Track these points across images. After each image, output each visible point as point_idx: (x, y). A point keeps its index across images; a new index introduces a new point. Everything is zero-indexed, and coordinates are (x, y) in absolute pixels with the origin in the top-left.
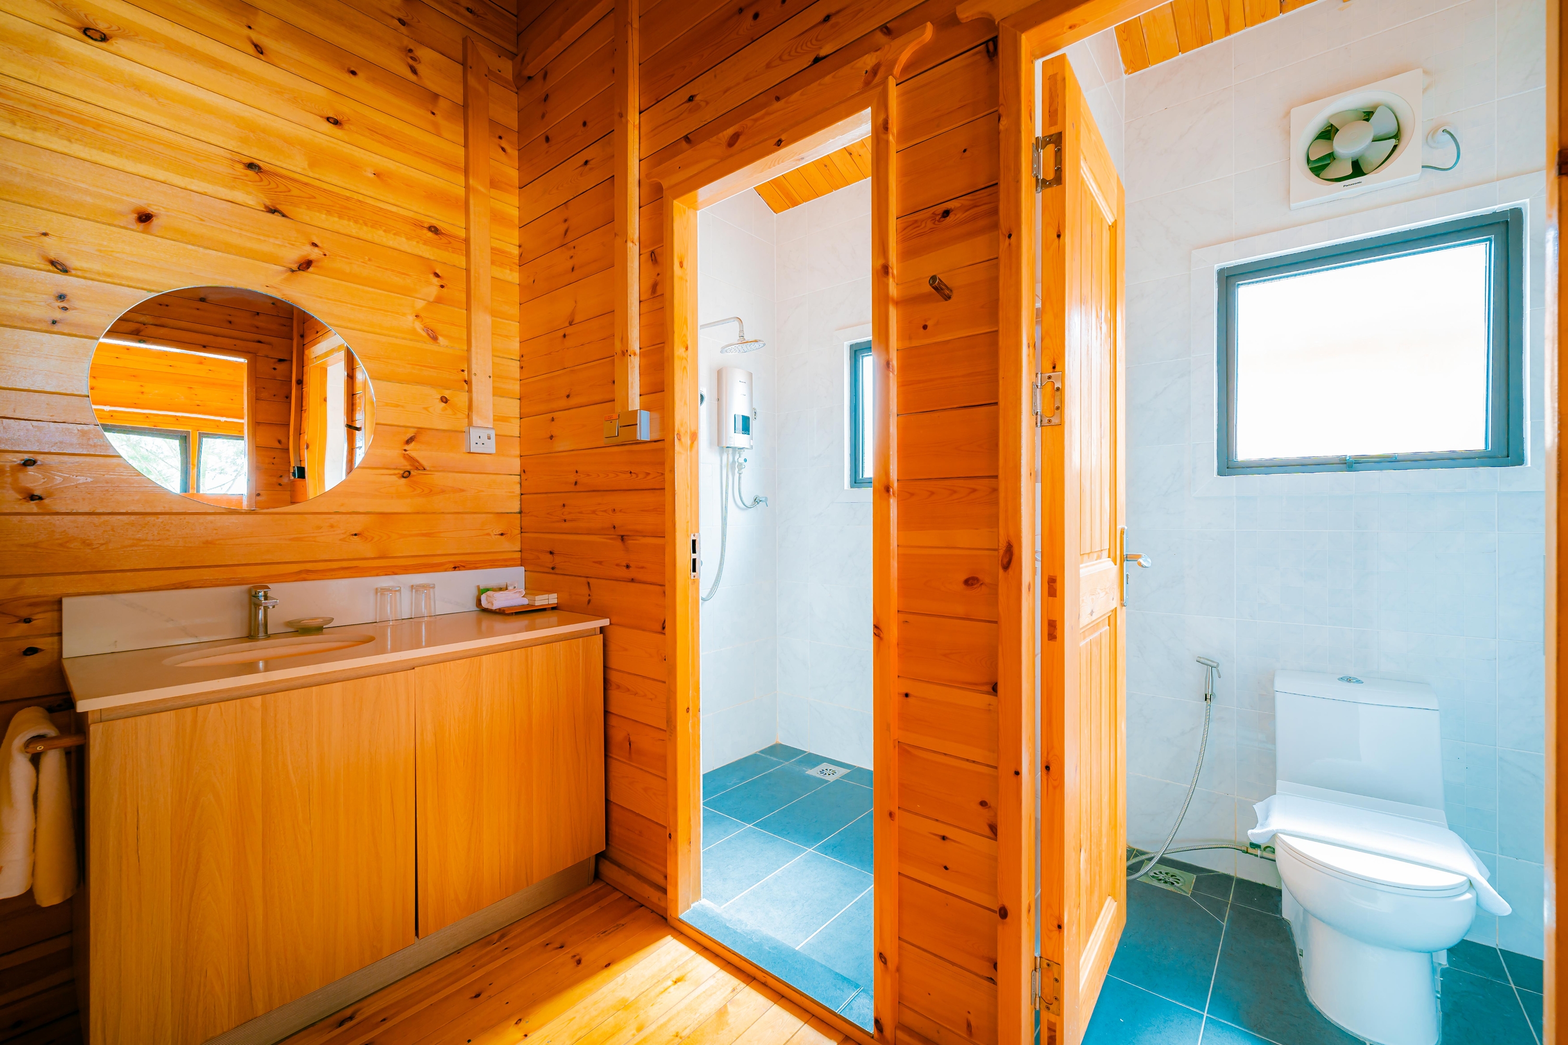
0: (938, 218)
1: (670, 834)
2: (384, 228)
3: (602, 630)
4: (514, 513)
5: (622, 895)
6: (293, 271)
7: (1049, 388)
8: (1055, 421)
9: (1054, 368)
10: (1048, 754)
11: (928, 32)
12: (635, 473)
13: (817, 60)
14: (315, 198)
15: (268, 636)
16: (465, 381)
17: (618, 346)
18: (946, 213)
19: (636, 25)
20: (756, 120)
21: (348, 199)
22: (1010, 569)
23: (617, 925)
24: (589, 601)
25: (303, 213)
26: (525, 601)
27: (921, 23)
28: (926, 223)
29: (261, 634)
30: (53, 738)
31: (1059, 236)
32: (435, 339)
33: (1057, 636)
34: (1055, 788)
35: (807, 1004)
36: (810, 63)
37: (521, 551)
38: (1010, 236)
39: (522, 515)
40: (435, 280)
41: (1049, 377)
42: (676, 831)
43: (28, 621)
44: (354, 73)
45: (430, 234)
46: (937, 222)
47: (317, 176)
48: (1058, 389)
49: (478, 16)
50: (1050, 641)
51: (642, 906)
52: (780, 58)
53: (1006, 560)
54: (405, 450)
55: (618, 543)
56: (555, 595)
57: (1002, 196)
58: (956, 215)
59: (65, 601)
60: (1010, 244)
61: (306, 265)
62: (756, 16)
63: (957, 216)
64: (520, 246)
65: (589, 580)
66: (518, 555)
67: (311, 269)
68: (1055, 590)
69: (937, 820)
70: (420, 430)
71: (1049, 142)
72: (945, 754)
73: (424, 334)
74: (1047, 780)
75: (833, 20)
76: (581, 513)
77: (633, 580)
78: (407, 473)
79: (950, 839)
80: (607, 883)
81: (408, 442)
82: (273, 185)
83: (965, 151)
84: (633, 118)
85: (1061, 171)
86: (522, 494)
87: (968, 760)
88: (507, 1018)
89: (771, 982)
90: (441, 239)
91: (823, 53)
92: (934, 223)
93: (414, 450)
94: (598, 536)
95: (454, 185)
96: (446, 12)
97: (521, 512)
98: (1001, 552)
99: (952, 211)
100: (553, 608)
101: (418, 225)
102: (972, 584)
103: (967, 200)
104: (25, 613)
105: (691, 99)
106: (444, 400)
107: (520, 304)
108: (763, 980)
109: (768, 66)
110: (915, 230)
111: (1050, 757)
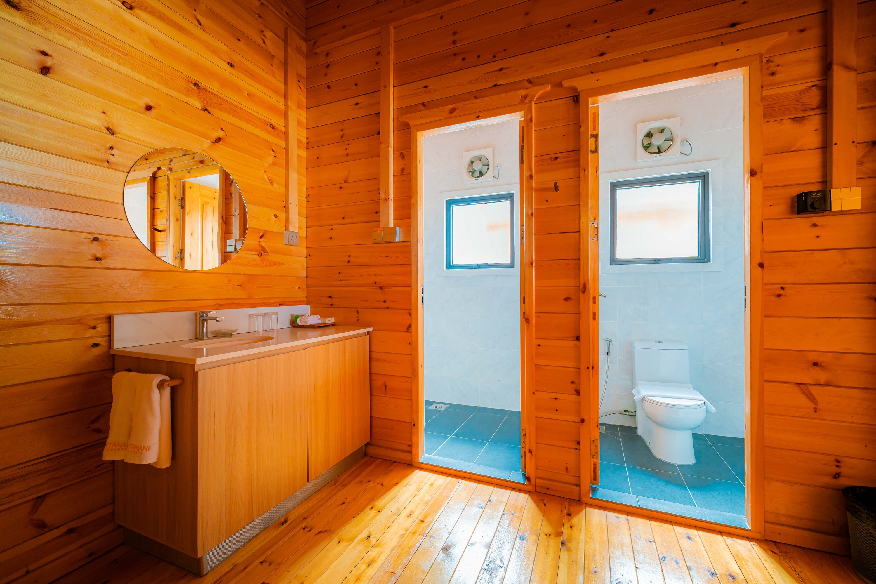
0: (553, 159)
1: (414, 424)
2: (251, 124)
3: (368, 333)
4: (304, 277)
5: (381, 460)
6: (213, 143)
7: (593, 227)
8: (595, 239)
9: (595, 220)
10: (593, 362)
11: (549, 87)
12: (390, 257)
13: (495, 85)
14: (222, 104)
15: (208, 338)
16: (284, 207)
17: (382, 196)
18: (556, 158)
19: (393, 46)
20: (465, 105)
21: (236, 106)
22: (585, 293)
23: (389, 470)
24: (358, 320)
25: (217, 112)
26: (320, 322)
27: (546, 83)
28: (547, 160)
29: (205, 337)
31: (597, 172)
32: (272, 184)
33: (596, 318)
34: (595, 374)
35: (492, 480)
36: (492, 86)
37: (306, 297)
38: (585, 171)
39: (308, 278)
40: (272, 153)
41: (593, 223)
42: (418, 422)
43: (94, 328)
44: (239, 40)
45: (270, 128)
46: (552, 161)
47: (224, 93)
48: (596, 228)
49: (290, 17)
50: (594, 320)
51: (395, 462)
52: (477, 80)
53: (583, 290)
54: (260, 242)
55: (379, 290)
56: (333, 318)
57: (582, 155)
58: (560, 159)
59: (114, 318)
60: (585, 174)
61: (218, 140)
62: (464, 59)
63: (561, 160)
64: (307, 138)
65: (357, 309)
66: (305, 299)
67: (221, 142)
68: (596, 302)
69: (552, 392)
70: (266, 231)
71: (593, 136)
72: (556, 366)
73: (267, 180)
74: (593, 372)
75: (504, 71)
76: (353, 276)
77: (388, 308)
78: (260, 254)
79: (558, 399)
80: (371, 457)
81: (261, 237)
82: (204, 96)
83: (564, 136)
84: (392, 89)
85: (597, 148)
86: (307, 267)
87: (566, 367)
88: (365, 507)
89: (473, 476)
90: (275, 132)
91: (499, 83)
92: (551, 161)
93: (264, 243)
94: (364, 288)
95: (280, 103)
96: (277, 13)
97: (307, 277)
98: (581, 287)
99: (559, 157)
100: (333, 325)
101: (265, 123)
102: (568, 300)
103: (565, 154)
104: (92, 324)
105: (426, 87)
106: (276, 216)
107: (307, 169)
108: (469, 477)
109: (470, 82)
110: (543, 162)
111: (594, 363)
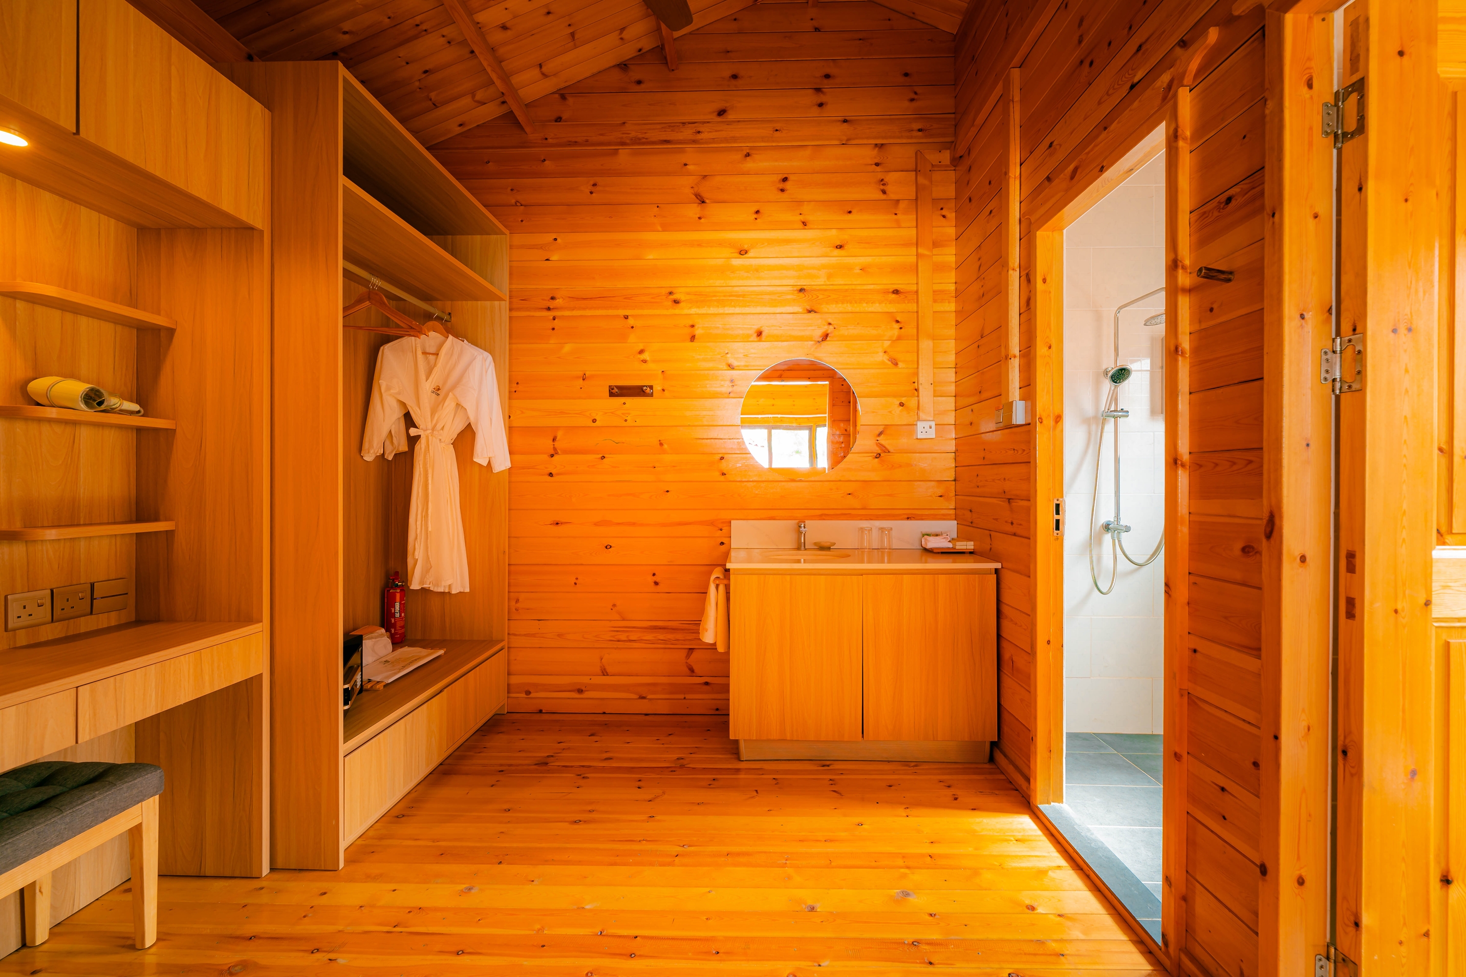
0: (1222, 206)
1: (1032, 737)
2: (866, 301)
3: (997, 571)
4: (950, 481)
5: (1005, 778)
6: (819, 342)
7: (1349, 352)
8: (1355, 386)
9: (1354, 330)
10: (1345, 737)
11: (1213, 35)
12: (1016, 450)
13: (1133, 87)
14: (830, 296)
15: (806, 549)
16: (916, 389)
17: (1003, 354)
18: (1229, 200)
19: (1017, 98)
20: (1088, 153)
21: (847, 290)
22: (1272, 539)
23: (992, 793)
24: (991, 549)
25: (825, 308)
26: (950, 545)
27: (1205, 31)
28: (1213, 213)
29: (803, 547)
30: (722, 579)
31: (1360, 189)
32: (896, 364)
33: (1356, 615)
34: (1352, 775)
35: (1116, 903)
36: (1127, 91)
37: (955, 509)
38: (1273, 215)
39: (956, 482)
40: (897, 326)
41: (1350, 341)
42: (1036, 736)
43: (721, 530)
44: (850, 212)
45: (894, 296)
46: (1221, 211)
47: (831, 283)
48: (1359, 352)
49: (926, 130)
50: (1348, 620)
51: (1017, 790)
52: (1107, 93)
53: (1268, 530)
54: (877, 440)
55: (1006, 504)
56: (972, 543)
57: (1267, 177)
58: (1236, 200)
59: (732, 522)
60: (1273, 223)
61: (826, 336)
62: (1091, 64)
63: (1238, 201)
64: (956, 283)
65: (993, 533)
66: (953, 512)
67: (828, 339)
68: (1354, 566)
69: (1219, 772)
70: (887, 426)
71: (1351, 92)
72: (1226, 711)
73: (890, 363)
74: (1344, 765)
75: (1143, 48)
76: (986, 481)
77: (1015, 535)
78: (878, 455)
79: (1228, 791)
80: (998, 768)
81: (880, 434)
82: (810, 297)
83: (1244, 137)
84: (1015, 171)
85: (1364, 118)
86: (956, 467)
89: (1092, 875)
90: (900, 296)
91: (1136, 80)
92: (1219, 212)
93: (883, 440)
94: (996, 499)
95: (908, 256)
96: (904, 141)
97: (955, 480)
98: (1265, 521)
99: (1234, 197)
100: (971, 553)
101: (886, 292)
102: (1249, 552)
103: (1246, 184)
104: (720, 526)
105: (1051, 145)
106: (902, 405)
107: (956, 326)
108: (1088, 873)
109: (1099, 103)
110: (1203, 221)
111: (1347, 741)
